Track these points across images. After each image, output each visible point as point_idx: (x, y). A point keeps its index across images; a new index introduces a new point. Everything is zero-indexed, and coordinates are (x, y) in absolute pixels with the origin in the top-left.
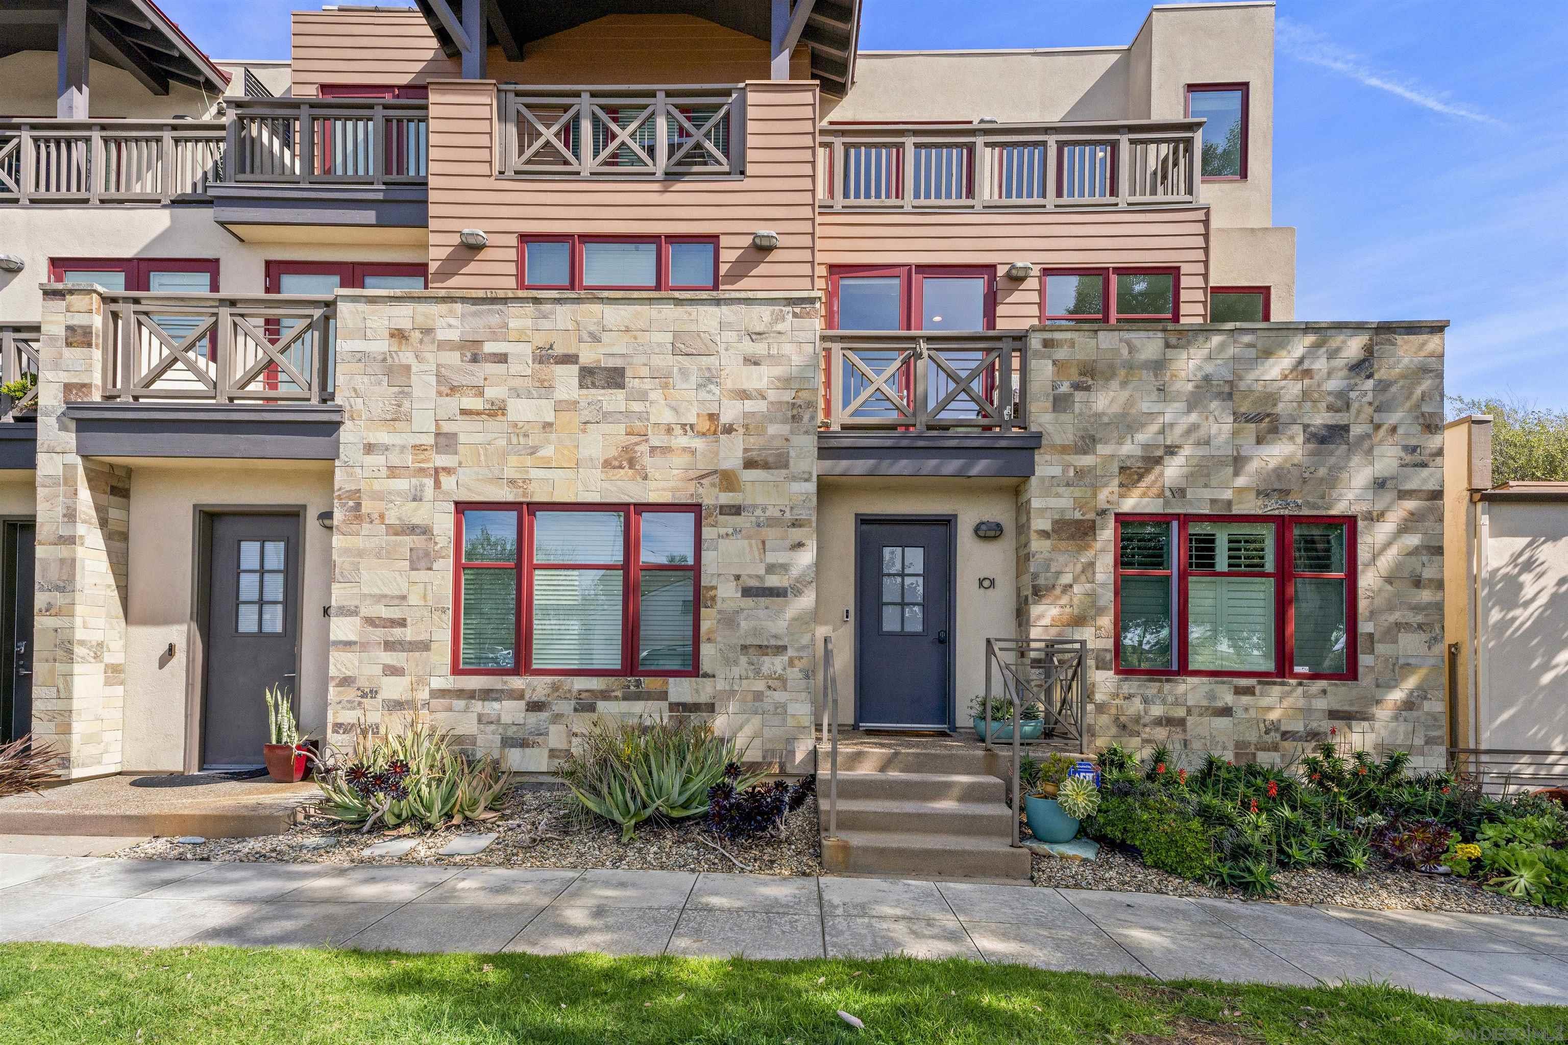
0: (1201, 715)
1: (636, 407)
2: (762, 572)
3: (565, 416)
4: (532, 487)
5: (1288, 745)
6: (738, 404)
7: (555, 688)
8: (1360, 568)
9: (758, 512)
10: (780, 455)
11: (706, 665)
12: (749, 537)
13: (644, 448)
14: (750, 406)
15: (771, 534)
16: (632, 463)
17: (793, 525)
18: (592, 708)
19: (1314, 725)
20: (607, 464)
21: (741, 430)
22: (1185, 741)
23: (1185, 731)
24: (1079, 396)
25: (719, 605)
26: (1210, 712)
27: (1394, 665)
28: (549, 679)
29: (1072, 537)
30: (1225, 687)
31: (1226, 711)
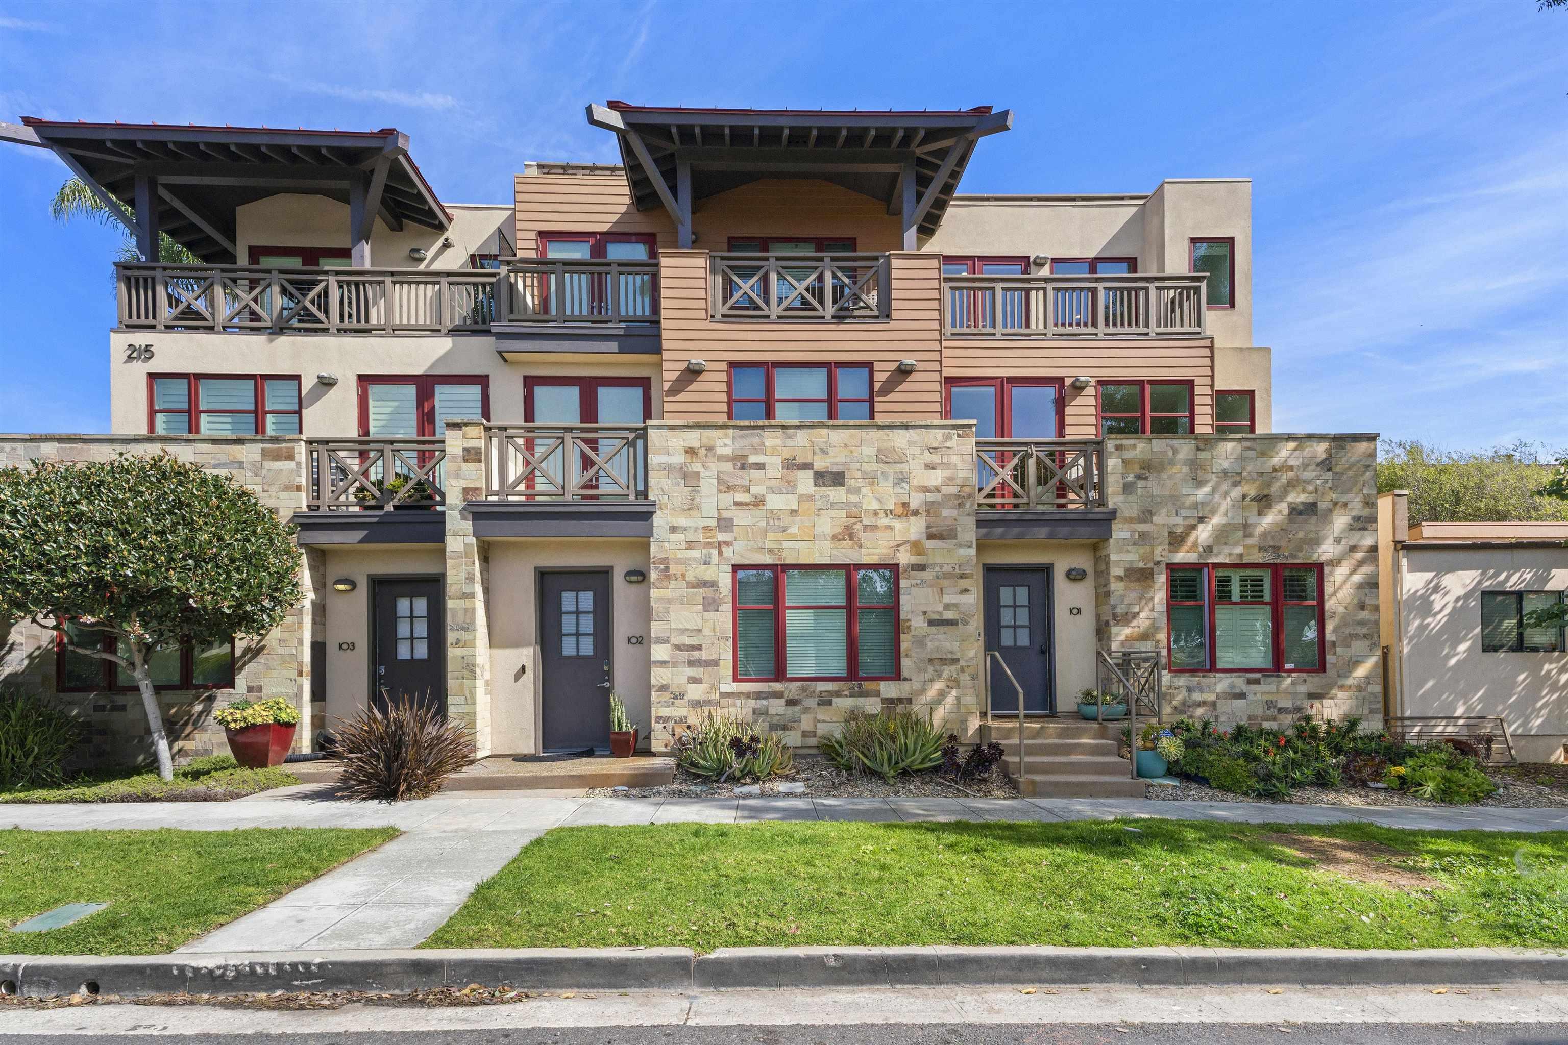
0: (1225, 699)
1: (853, 498)
2: (941, 609)
3: (806, 506)
4: (784, 554)
5: (1281, 716)
6: (922, 496)
7: (804, 690)
8: (1326, 598)
9: (937, 569)
10: (951, 530)
11: (905, 673)
12: (932, 586)
13: (859, 527)
14: (930, 497)
15: (945, 583)
16: (851, 536)
17: (961, 577)
18: (830, 703)
19: (1298, 703)
20: (834, 537)
21: (925, 514)
22: (1217, 716)
23: (1216, 710)
24: (1140, 484)
25: (913, 632)
26: (1232, 696)
27: (1349, 661)
28: (799, 684)
29: (1138, 580)
30: (1241, 680)
31: (1242, 696)
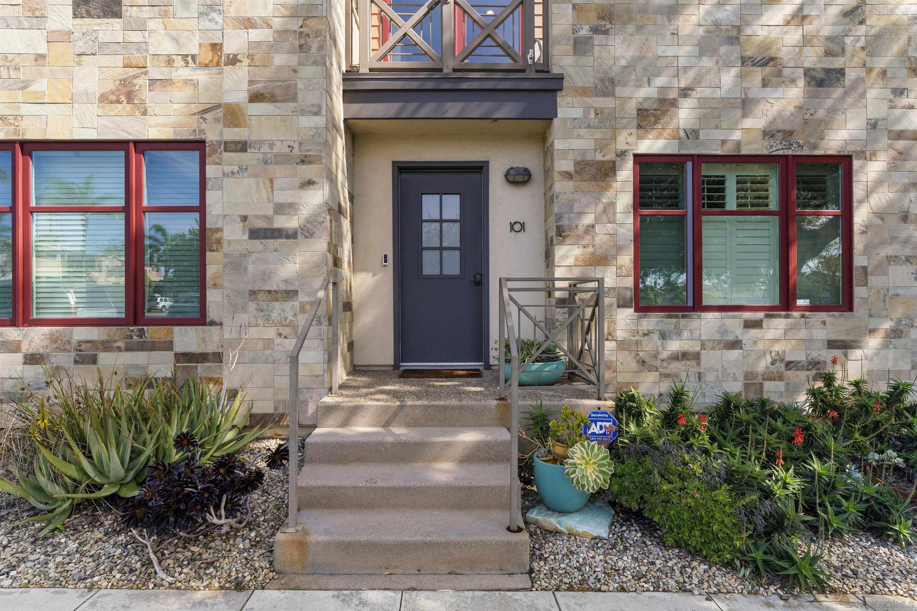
0: (713, 348)
1: (135, 37)
2: (271, 212)
3: (59, 48)
4: (23, 124)
5: (790, 374)
6: (243, 33)
7: (53, 339)
8: (855, 204)
9: (265, 149)
10: (288, 87)
11: (212, 314)
12: (256, 176)
13: (142, 81)
14: (255, 35)
15: (277, 170)
16: (130, 97)
17: (303, 162)
18: (94, 360)
19: (814, 355)
20: (104, 99)
21: (246, 62)
22: (700, 374)
23: (699, 364)
24: (598, 39)
25: (226, 249)
26: (722, 345)
27: (885, 295)
28: (46, 330)
29: (594, 178)
30: (736, 321)
31: (736, 344)
